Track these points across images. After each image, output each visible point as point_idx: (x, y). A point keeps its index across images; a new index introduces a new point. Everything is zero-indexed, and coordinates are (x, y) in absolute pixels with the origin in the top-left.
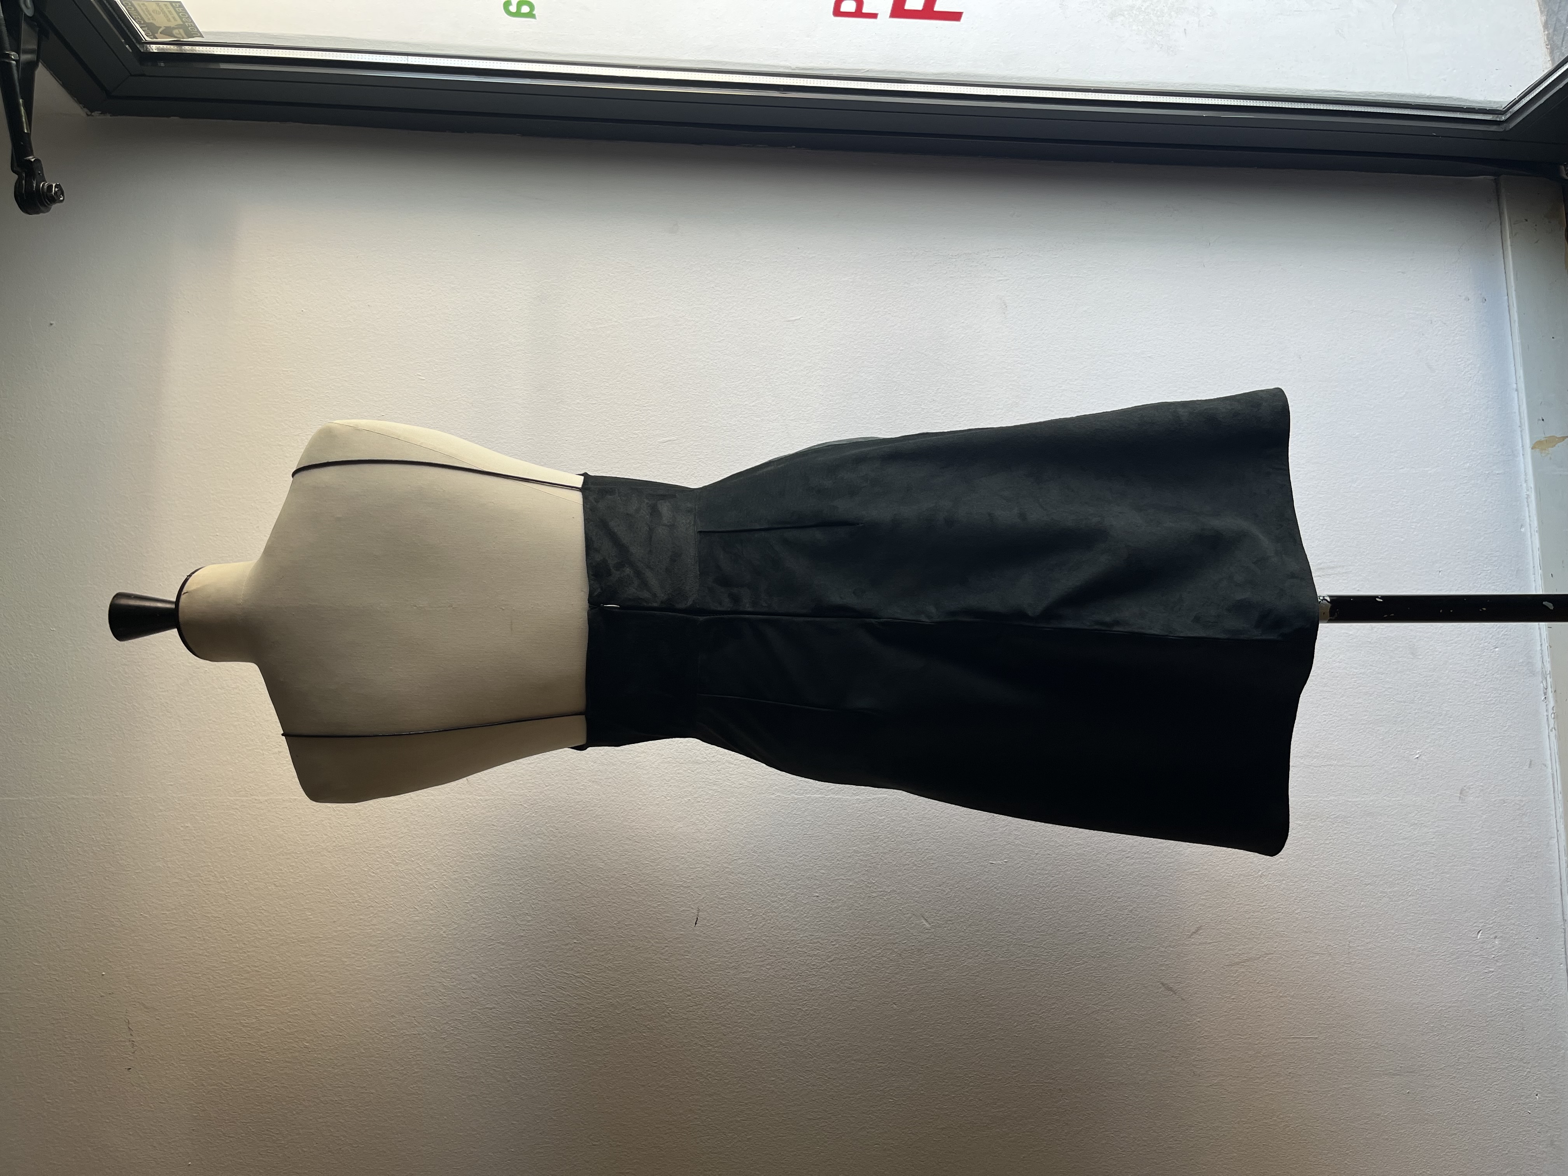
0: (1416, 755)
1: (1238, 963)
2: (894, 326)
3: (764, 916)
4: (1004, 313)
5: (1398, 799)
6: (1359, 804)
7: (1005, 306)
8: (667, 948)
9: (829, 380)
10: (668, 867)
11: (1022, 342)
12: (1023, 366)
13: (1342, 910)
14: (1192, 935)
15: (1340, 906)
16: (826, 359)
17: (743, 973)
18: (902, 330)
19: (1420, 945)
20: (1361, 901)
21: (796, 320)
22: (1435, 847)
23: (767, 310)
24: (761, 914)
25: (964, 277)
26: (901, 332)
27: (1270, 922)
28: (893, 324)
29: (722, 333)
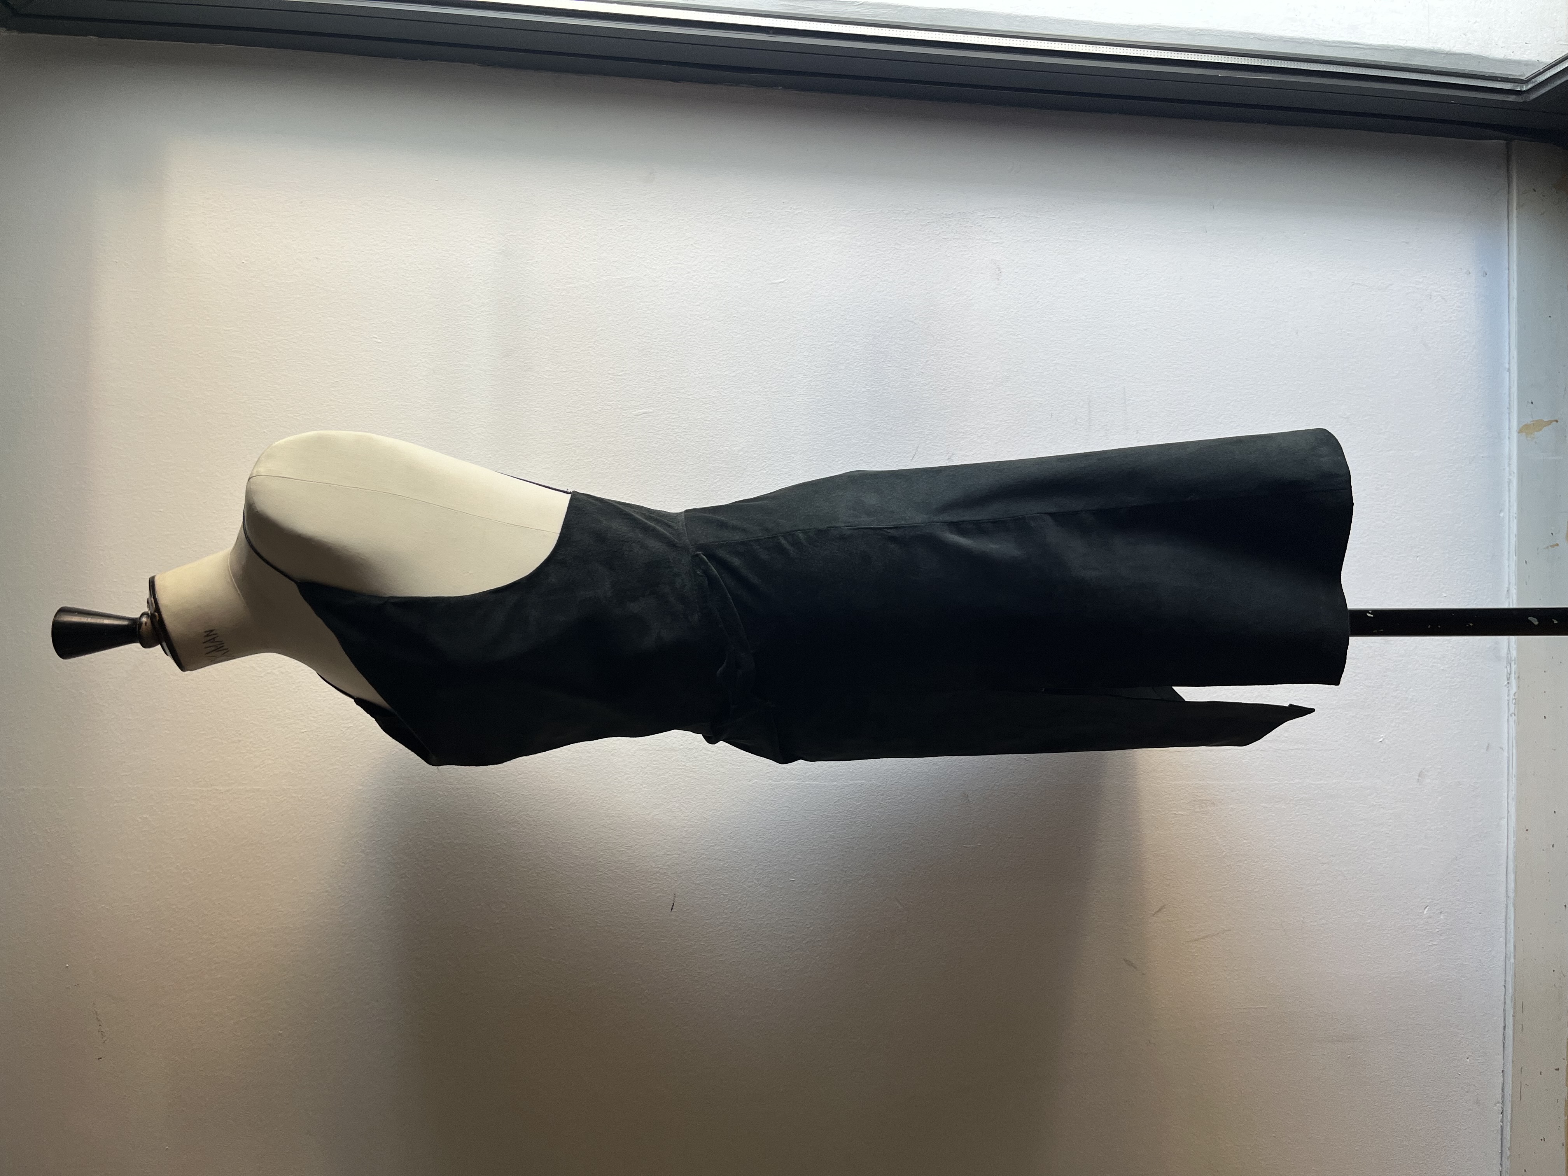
0: (1380, 738)
1: (1198, 939)
2: (883, 291)
3: (740, 901)
4: (998, 279)
5: (1359, 781)
6: (1322, 787)
7: (999, 272)
8: (643, 933)
9: (814, 349)
10: (644, 853)
11: (1016, 311)
12: (1015, 337)
13: (1299, 888)
14: (1155, 913)
15: (1297, 884)
16: (811, 326)
17: (719, 956)
18: (890, 296)
19: (1369, 921)
20: (1317, 880)
21: (781, 282)
22: (1390, 827)
23: (749, 271)
24: (737, 899)
25: (958, 239)
26: (890, 298)
27: (1229, 900)
28: (882, 289)
29: (701, 296)
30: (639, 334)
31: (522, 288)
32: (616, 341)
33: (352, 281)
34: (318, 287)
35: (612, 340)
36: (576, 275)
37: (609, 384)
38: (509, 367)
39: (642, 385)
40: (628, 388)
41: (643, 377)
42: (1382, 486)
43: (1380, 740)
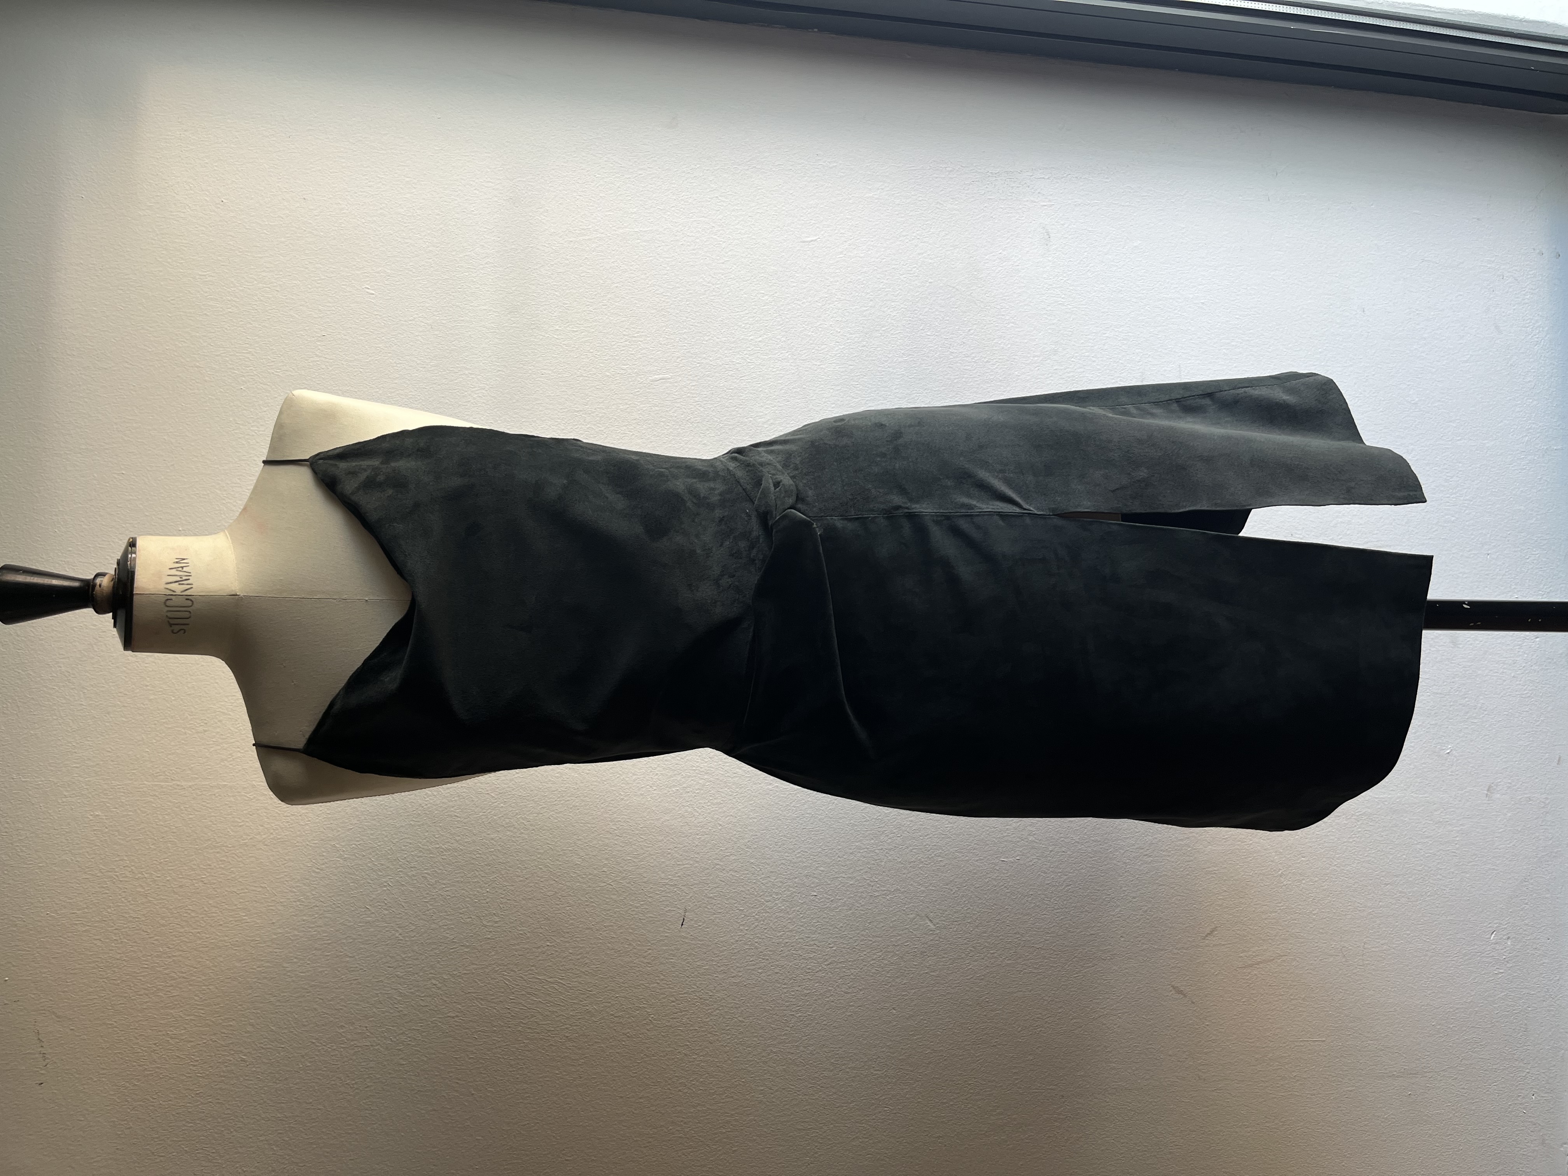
0: (1448, 749)
1: (1251, 966)
2: (923, 254)
3: (756, 916)
4: (1047, 245)
5: (1425, 795)
6: (1386, 801)
7: (1048, 236)
8: (650, 951)
9: (847, 314)
10: (652, 863)
11: (1065, 279)
12: (1064, 307)
13: (1359, 911)
14: (1206, 936)
15: (1358, 906)
16: (845, 289)
17: (732, 977)
18: (931, 259)
19: (1434, 947)
20: (1380, 902)
21: (812, 241)
22: (1457, 846)
23: (779, 227)
24: (754, 914)
25: (1004, 200)
26: (930, 261)
27: (1286, 923)
28: (922, 251)
29: (727, 253)
30: (658, 292)
31: (530, 239)
32: (632, 299)
33: (343, 225)
34: (305, 231)
35: (627, 298)
36: (590, 227)
37: (623, 347)
38: (514, 325)
39: (660, 349)
40: (644, 351)
41: (661, 339)
42: (1452, 477)
43: (1448, 751)
